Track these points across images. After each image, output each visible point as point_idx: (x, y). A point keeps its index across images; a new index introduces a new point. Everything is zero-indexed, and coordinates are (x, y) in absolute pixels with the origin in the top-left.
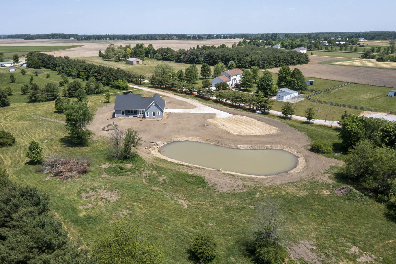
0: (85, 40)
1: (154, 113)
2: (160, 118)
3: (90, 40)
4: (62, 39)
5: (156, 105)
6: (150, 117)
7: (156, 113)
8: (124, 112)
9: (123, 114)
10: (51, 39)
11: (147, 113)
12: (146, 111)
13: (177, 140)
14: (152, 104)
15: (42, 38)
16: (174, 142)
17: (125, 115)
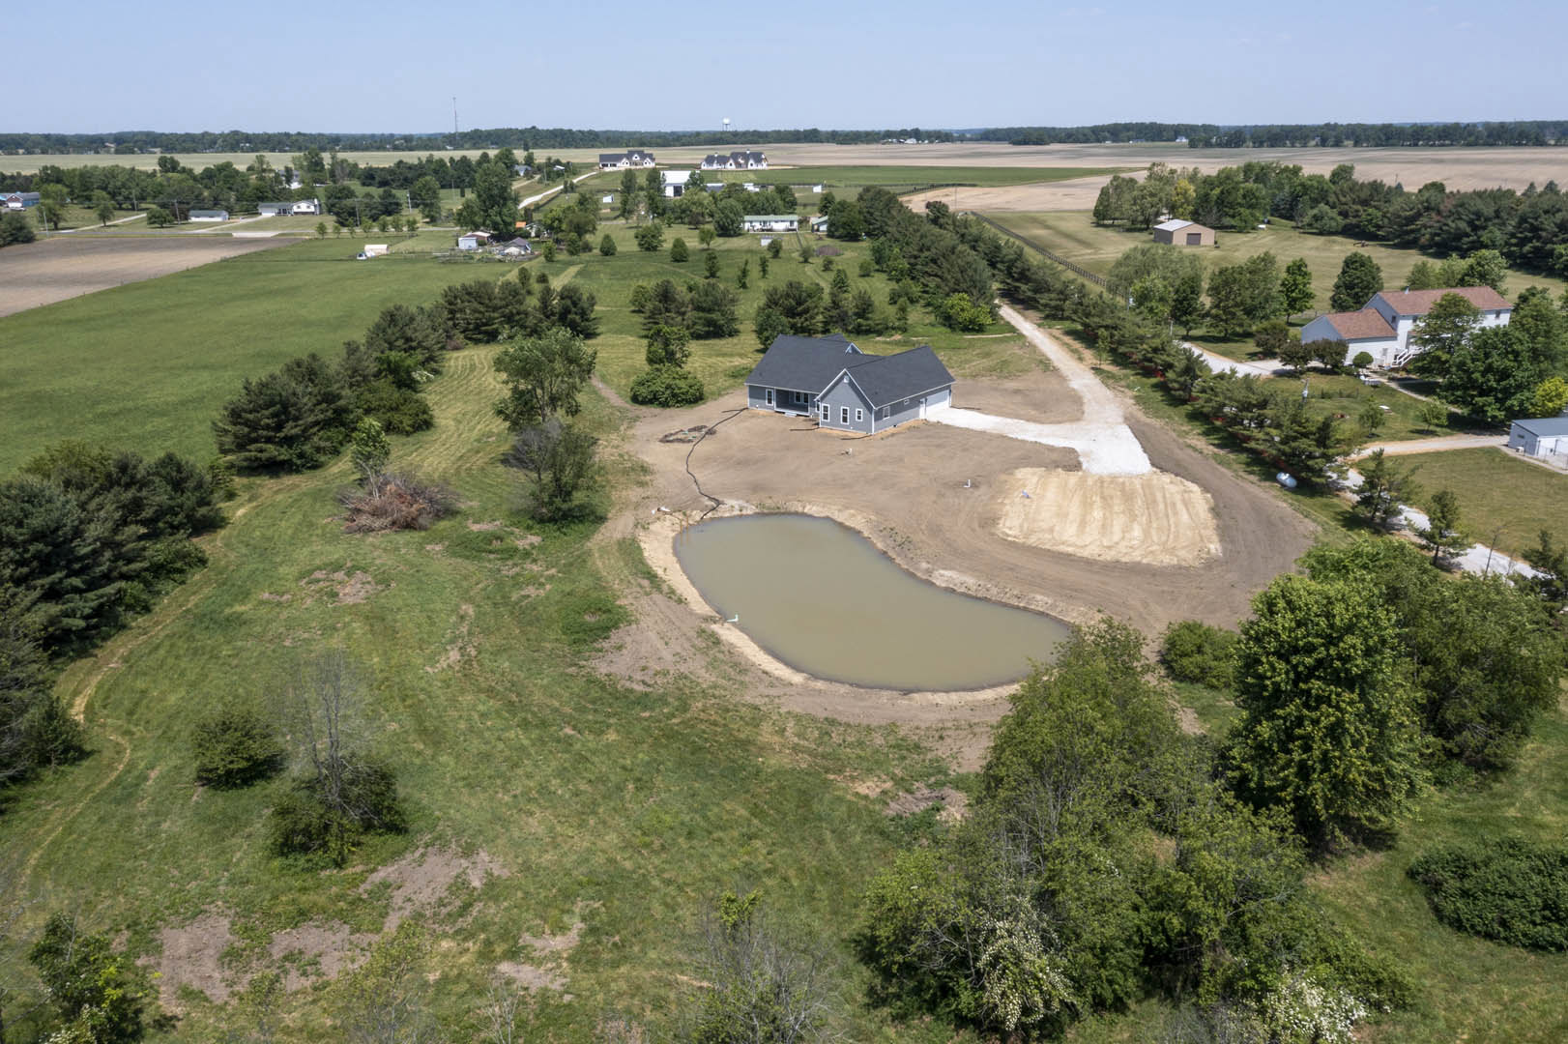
0: (1219, 145)
1: (845, 411)
2: (861, 434)
3: (1238, 145)
4: (1145, 144)
5: (851, 383)
6: (832, 424)
7: (853, 411)
8: (774, 396)
9: (770, 402)
10: (1108, 143)
11: (826, 408)
12: (822, 398)
13: (800, 510)
14: (842, 378)
15: (1077, 141)
16: (790, 514)
17: (774, 403)
